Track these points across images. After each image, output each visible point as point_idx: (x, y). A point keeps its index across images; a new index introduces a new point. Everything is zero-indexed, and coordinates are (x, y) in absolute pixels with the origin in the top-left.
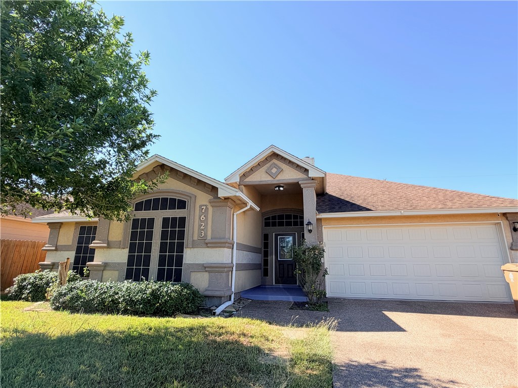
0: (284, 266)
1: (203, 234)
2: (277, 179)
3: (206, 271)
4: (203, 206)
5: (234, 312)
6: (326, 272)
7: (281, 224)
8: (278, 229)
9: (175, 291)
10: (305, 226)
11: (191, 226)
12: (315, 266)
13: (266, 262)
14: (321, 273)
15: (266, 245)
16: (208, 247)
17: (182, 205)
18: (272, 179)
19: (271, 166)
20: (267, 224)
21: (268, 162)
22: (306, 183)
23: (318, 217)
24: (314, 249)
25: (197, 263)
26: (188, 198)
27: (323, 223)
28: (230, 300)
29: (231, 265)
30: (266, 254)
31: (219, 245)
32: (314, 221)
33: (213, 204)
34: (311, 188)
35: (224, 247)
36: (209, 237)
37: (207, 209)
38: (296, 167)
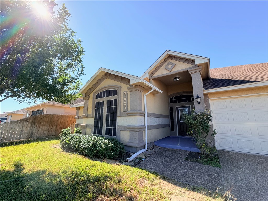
0: (183, 125)
1: (125, 108)
2: (172, 71)
3: (128, 131)
4: (125, 92)
5: (144, 158)
6: (214, 132)
7: (180, 101)
8: (178, 104)
9: (104, 144)
10: (195, 99)
11: (119, 104)
12: (205, 127)
13: (172, 123)
14: (210, 133)
15: (172, 114)
16: (128, 116)
17: (115, 93)
18: (169, 72)
19: (167, 65)
20: (171, 102)
21: (166, 62)
22: (193, 70)
23: (205, 92)
24: (202, 115)
25: (123, 125)
26: (118, 89)
27: (209, 97)
28: (145, 148)
29: (145, 126)
30: (172, 118)
31: (134, 114)
32: (201, 95)
33: (130, 90)
34: (198, 73)
35: (137, 116)
36: (129, 110)
37: (127, 93)
38: (185, 61)
